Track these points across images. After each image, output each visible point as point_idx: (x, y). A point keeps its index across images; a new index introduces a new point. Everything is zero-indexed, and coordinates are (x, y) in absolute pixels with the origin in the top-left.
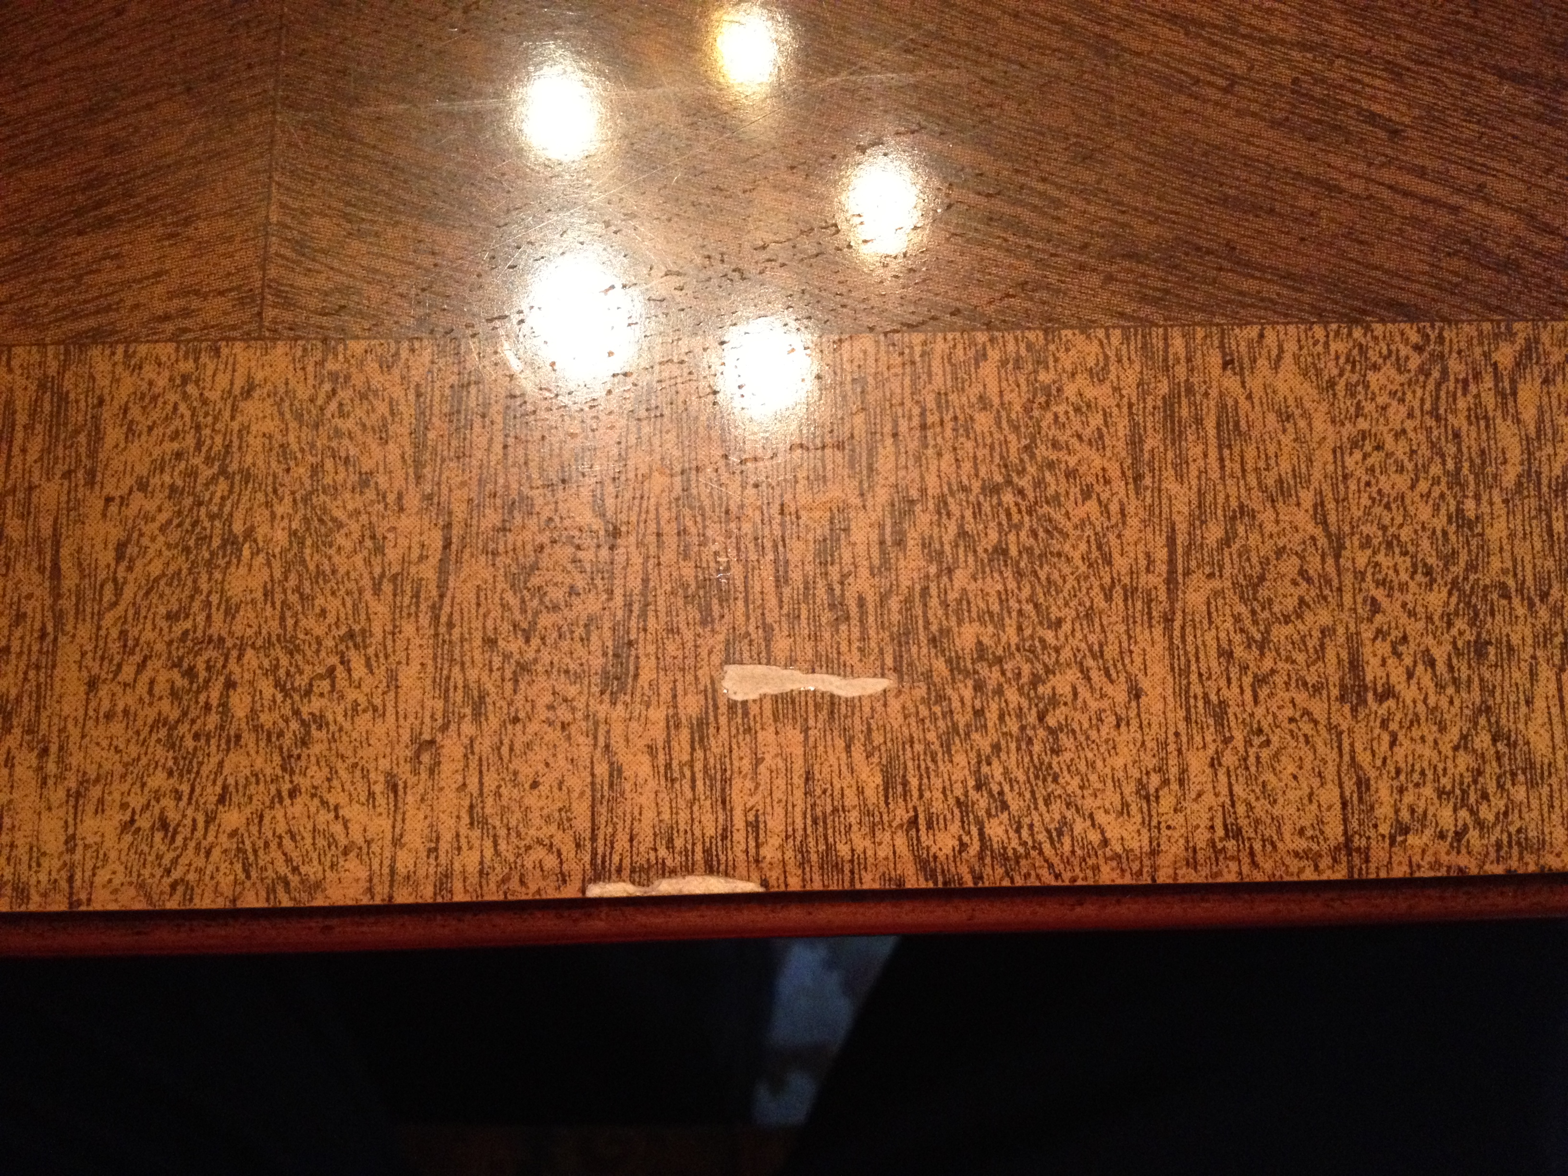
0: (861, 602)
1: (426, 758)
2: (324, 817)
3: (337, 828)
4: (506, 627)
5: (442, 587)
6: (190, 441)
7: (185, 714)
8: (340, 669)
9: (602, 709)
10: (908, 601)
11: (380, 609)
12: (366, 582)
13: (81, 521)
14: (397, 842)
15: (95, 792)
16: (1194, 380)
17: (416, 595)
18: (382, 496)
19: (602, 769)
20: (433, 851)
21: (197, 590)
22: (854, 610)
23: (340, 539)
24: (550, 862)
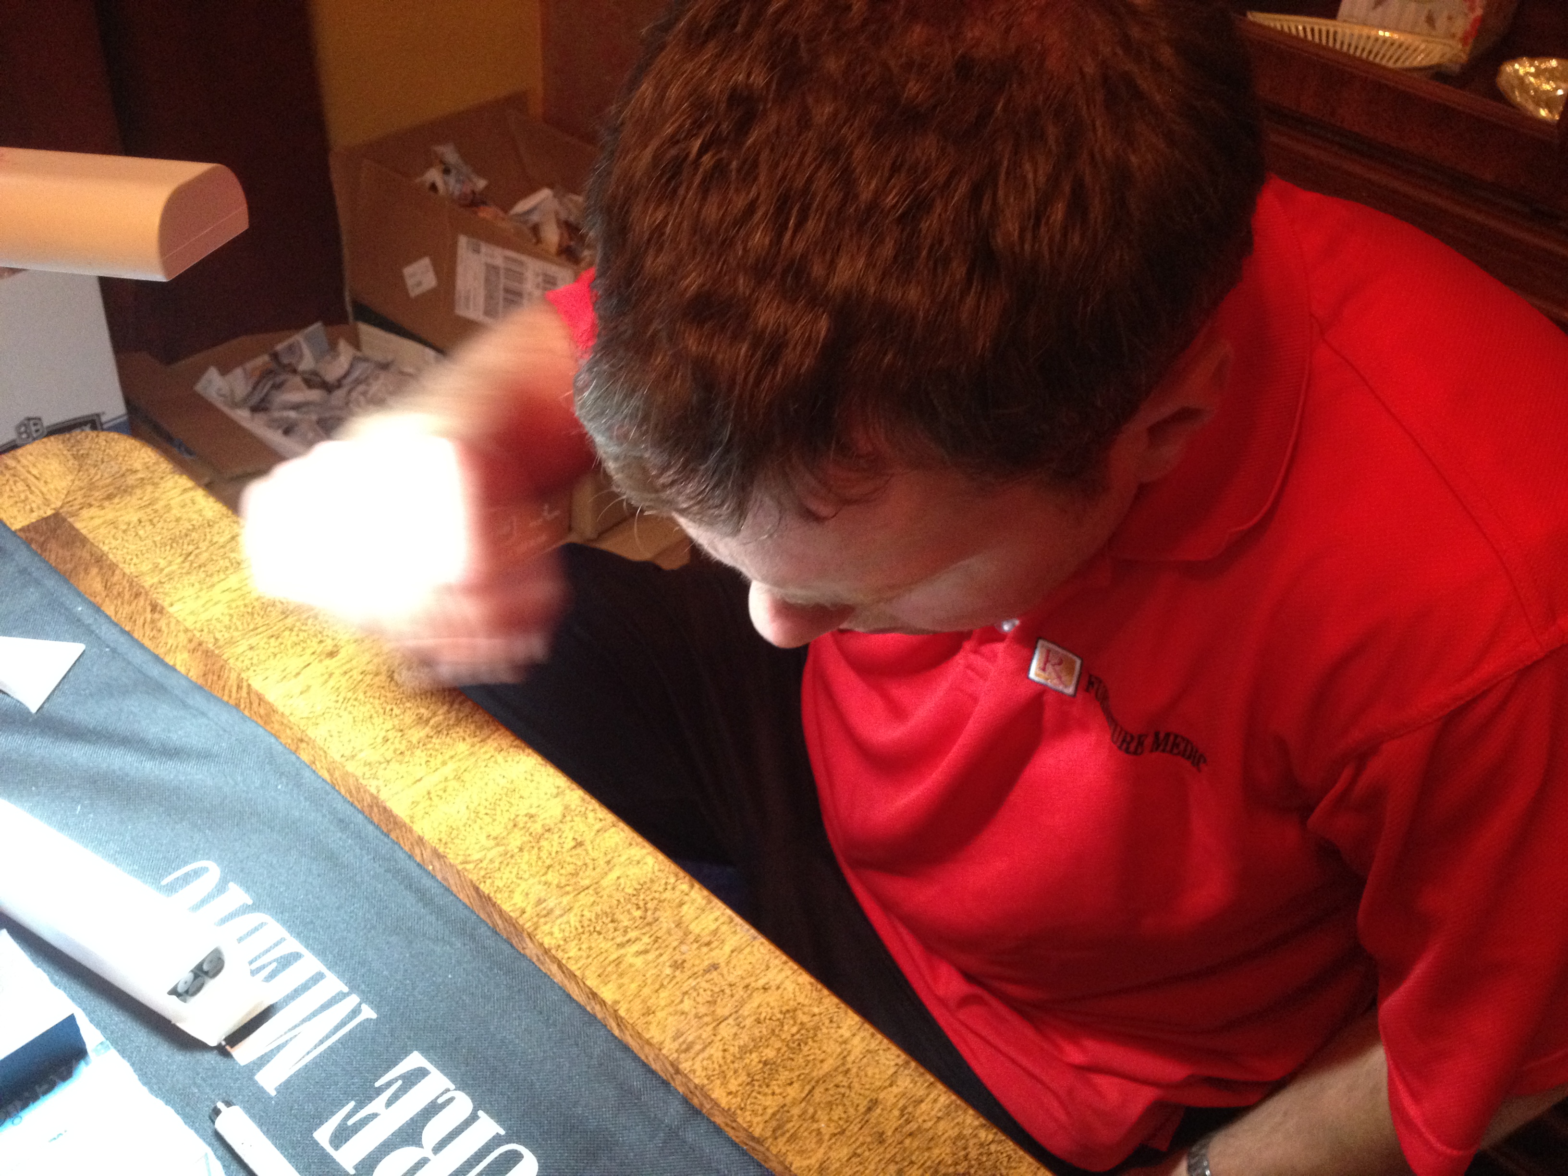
0: (650, 937)
1: (767, 986)
2: (798, 994)
3: (797, 990)
4: (726, 996)
5: (730, 1015)
6: (754, 1094)
7: (808, 1038)
8: (768, 1017)
9: (723, 965)
10: (641, 929)
11: (748, 1022)
12: (745, 1029)
13: (794, 1098)
14: (787, 977)
15: (840, 1040)
16: (534, 915)
17: (737, 1018)
18: (724, 1044)
19: (735, 954)
20: (782, 970)
21: (782, 1061)
22: (653, 938)
23: (742, 1043)
24: (761, 948)
